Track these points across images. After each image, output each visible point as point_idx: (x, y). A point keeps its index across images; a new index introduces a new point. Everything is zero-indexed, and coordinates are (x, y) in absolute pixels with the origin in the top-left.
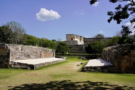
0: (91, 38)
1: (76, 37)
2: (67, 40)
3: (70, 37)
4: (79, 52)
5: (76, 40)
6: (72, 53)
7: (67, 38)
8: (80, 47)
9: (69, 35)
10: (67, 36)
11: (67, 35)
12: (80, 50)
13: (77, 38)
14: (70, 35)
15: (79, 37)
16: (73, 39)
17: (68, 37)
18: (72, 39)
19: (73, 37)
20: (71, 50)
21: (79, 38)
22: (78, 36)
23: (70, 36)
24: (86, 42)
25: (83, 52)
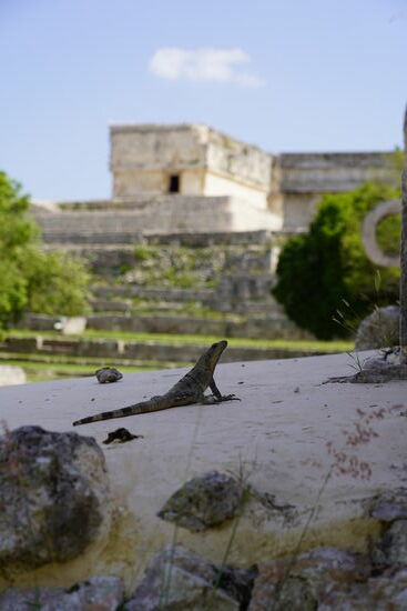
0: (376, 155)
1: (214, 158)
2: (119, 190)
3: (149, 156)
4: (218, 317)
5: (214, 187)
6: (126, 325)
7: (115, 167)
8: (231, 262)
9: (143, 131)
10: (124, 140)
11: (115, 132)
12: (236, 290)
13: (228, 173)
14: (151, 139)
15: (254, 158)
16: (188, 186)
17: (134, 157)
18: (174, 184)
19: (186, 156)
20: (126, 294)
21: (256, 175)
22: (245, 152)
23: (157, 146)
24: (310, 195)
25: (258, 323)
